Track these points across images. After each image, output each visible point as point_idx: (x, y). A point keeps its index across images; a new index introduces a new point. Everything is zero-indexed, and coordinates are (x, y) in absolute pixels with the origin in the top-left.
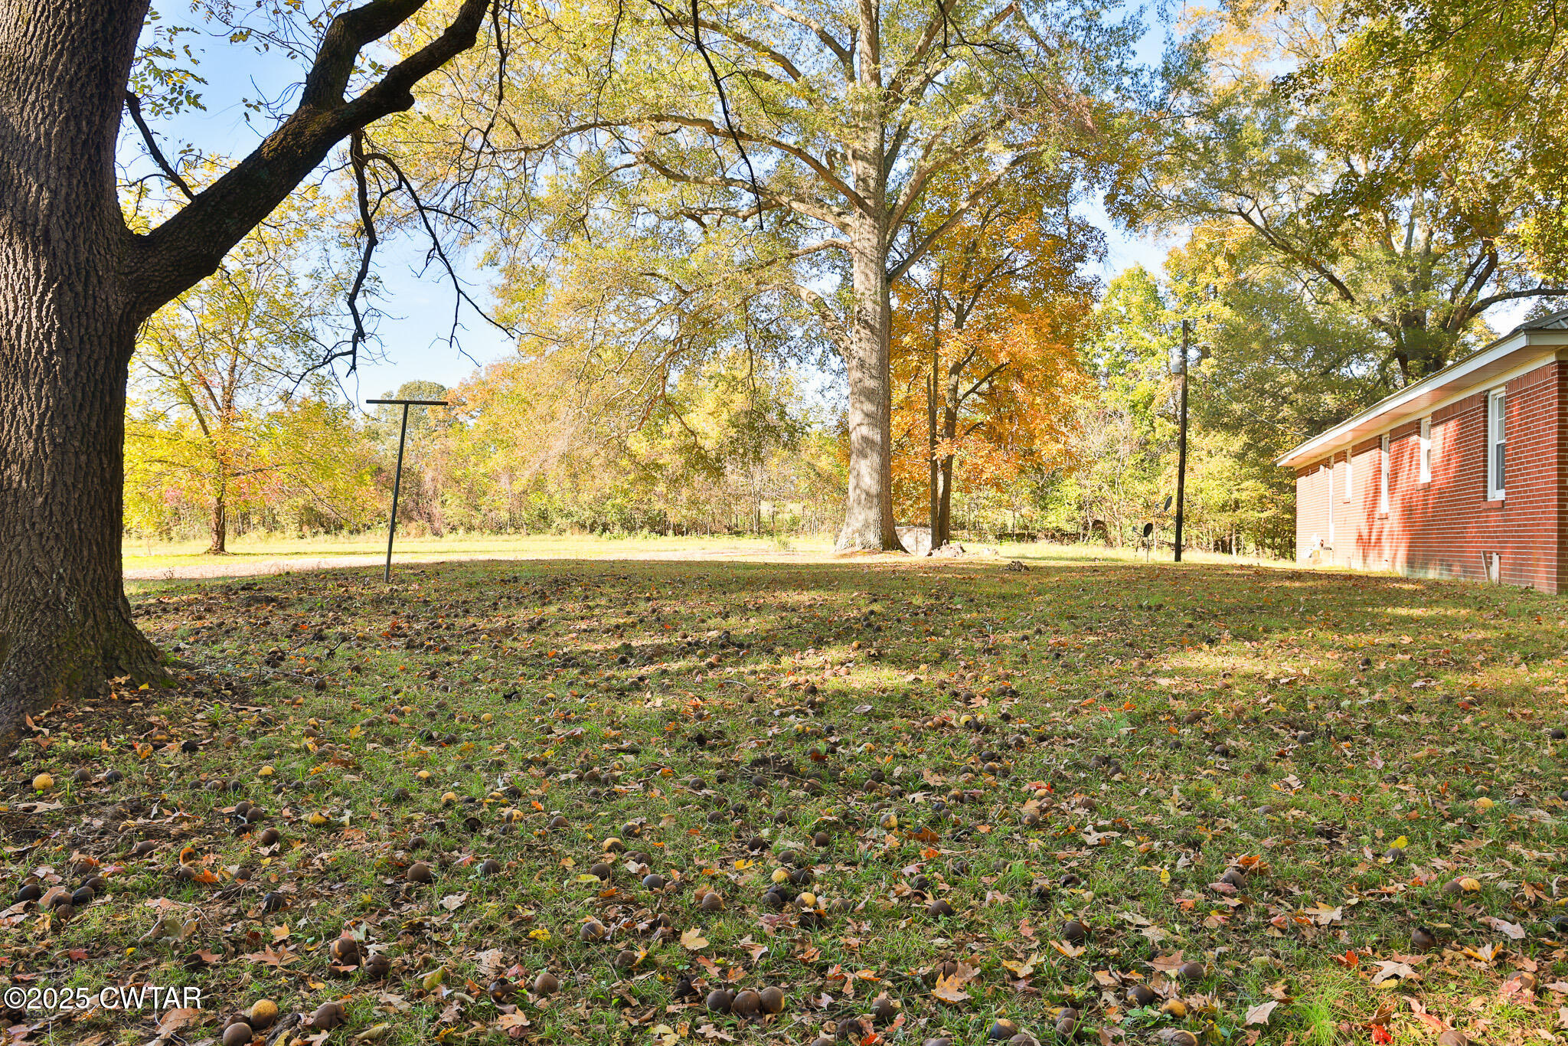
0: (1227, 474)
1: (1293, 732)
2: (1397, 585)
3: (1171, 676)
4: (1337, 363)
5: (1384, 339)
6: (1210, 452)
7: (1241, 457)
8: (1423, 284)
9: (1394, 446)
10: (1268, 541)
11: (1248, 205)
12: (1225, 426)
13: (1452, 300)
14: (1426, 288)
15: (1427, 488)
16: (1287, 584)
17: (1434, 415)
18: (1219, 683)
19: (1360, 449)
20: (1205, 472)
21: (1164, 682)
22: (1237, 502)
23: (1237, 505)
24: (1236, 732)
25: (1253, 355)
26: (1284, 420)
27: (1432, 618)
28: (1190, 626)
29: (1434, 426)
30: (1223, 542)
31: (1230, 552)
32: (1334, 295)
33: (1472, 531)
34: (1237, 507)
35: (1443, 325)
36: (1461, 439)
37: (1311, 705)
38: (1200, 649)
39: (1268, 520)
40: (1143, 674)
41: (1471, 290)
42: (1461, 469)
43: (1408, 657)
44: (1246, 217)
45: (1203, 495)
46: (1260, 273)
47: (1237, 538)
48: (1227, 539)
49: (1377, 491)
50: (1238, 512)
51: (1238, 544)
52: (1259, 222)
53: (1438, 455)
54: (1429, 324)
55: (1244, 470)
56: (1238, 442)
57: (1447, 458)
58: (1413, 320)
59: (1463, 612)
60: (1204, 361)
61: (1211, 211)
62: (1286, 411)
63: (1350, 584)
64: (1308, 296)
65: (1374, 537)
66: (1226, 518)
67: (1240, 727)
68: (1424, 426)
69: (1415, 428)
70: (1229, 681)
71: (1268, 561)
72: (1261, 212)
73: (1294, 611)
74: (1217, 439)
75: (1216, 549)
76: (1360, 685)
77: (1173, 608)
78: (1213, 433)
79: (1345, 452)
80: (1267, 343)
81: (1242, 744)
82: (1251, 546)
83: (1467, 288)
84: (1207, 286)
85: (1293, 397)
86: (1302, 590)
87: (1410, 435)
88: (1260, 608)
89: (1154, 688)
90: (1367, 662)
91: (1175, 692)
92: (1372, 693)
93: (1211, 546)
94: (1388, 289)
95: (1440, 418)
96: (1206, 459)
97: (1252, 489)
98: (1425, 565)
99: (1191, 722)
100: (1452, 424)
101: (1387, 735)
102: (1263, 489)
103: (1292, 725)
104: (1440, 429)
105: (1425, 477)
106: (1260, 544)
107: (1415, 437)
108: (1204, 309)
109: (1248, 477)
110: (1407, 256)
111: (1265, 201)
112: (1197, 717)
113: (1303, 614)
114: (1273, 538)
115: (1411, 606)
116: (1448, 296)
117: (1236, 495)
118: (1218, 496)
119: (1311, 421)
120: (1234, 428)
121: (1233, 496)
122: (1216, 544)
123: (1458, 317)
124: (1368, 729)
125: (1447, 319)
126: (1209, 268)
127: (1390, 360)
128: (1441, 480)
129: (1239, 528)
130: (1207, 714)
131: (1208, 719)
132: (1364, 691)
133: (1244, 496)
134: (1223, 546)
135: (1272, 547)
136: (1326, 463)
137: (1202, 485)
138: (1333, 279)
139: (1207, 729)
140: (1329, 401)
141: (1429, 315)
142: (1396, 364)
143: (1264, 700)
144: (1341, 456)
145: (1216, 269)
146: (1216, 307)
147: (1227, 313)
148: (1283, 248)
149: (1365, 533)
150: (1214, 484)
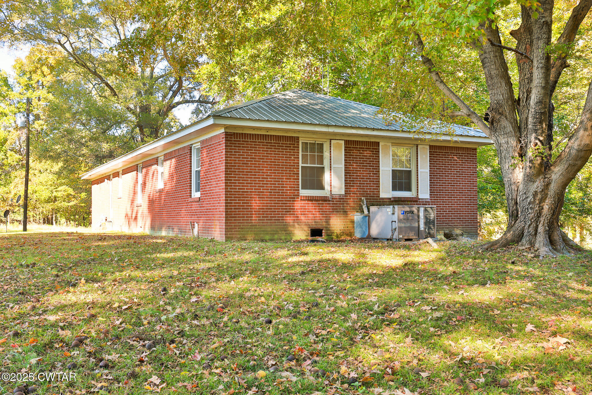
0: (50, 183)
1: (141, 343)
2: (154, 241)
3: (56, 313)
4: (109, 128)
5: (133, 118)
6: (40, 171)
7: (59, 174)
8: (150, 92)
9: (144, 170)
10: (72, 217)
11: (63, 40)
12: (51, 157)
13: (163, 101)
14: (151, 94)
15: (161, 191)
16: (100, 243)
17: (165, 155)
18: (87, 313)
19: (126, 171)
20: (38, 181)
21: (52, 318)
22: (55, 197)
23: (55, 199)
24: (106, 348)
25: (67, 120)
26: (84, 155)
27: (180, 258)
28: (57, 276)
29: (165, 160)
30: (48, 219)
31: (52, 224)
32: (108, 93)
33: (183, 212)
34: (56, 200)
35: (158, 113)
36: (177, 168)
37: (145, 322)
38: (68, 292)
39: (72, 206)
40: (36, 314)
41: (171, 97)
42: (178, 182)
43: (182, 283)
44: (62, 46)
45: (37, 194)
46: (69, 77)
47: (56, 216)
48: (50, 216)
49: (135, 193)
50: (56, 203)
51: (56, 220)
52: (71, 50)
53: (166, 175)
54: (152, 112)
55: (59, 181)
56: (57, 166)
57: (171, 176)
58: (145, 109)
59: (191, 253)
60: (36, 122)
61: (43, 40)
62: (85, 151)
63: (132, 241)
64: (94, 92)
65: (134, 216)
66: (49, 206)
67: (109, 343)
68: (160, 161)
69: (156, 161)
70: (93, 312)
71: (72, 228)
72: (71, 44)
73: (112, 260)
74: (46, 164)
75: (44, 223)
76: (166, 304)
77: (42, 265)
78: (44, 161)
79: (118, 173)
80: (74, 115)
81: (113, 357)
82: (63, 220)
83: (169, 96)
84: (38, 81)
85: (89, 143)
86: (110, 247)
87: (152, 165)
88: (93, 260)
89: (46, 323)
90: (165, 290)
91: (61, 324)
92: (174, 309)
93: (41, 221)
94: (134, 93)
95: (168, 157)
96: (38, 174)
97: (64, 190)
98: (160, 229)
99: (77, 345)
100: (173, 160)
101: (192, 335)
102: (71, 191)
103: (140, 338)
104: (168, 162)
105: (160, 185)
106: (68, 219)
107: (156, 166)
108: (37, 93)
109: (61, 184)
110: (143, 78)
111: (72, 39)
112: (81, 342)
113: (117, 261)
114: (74, 216)
115: (166, 251)
116: (161, 99)
117: (55, 194)
118: (45, 194)
119: (97, 156)
120: (55, 158)
121: (53, 195)
122: (44, 219)
123: (165, 110)
124: (182, 333)
125: (160, 110)
126: (39, 72)
127: (135, 127)
128: (168, 187)
129: (56, 211)
130: (86, 338)
131: (88, 341)
132: (169, 308)
133: (59, 194)
134: (48, 221)
135: (75, 220)
136: (108, 178)
137: (36, 189)
138: (107, 85)
139: (88, 349)
140: (105, 147)
141: (152, 108)
142: (137, 130)
143: (118, 323)
144: (116, 175)
145: (42, 72)
146: (42, 93)
147: (50, 96)
148: (83, 65)
149: (129, 214)
150: (43, 188)
